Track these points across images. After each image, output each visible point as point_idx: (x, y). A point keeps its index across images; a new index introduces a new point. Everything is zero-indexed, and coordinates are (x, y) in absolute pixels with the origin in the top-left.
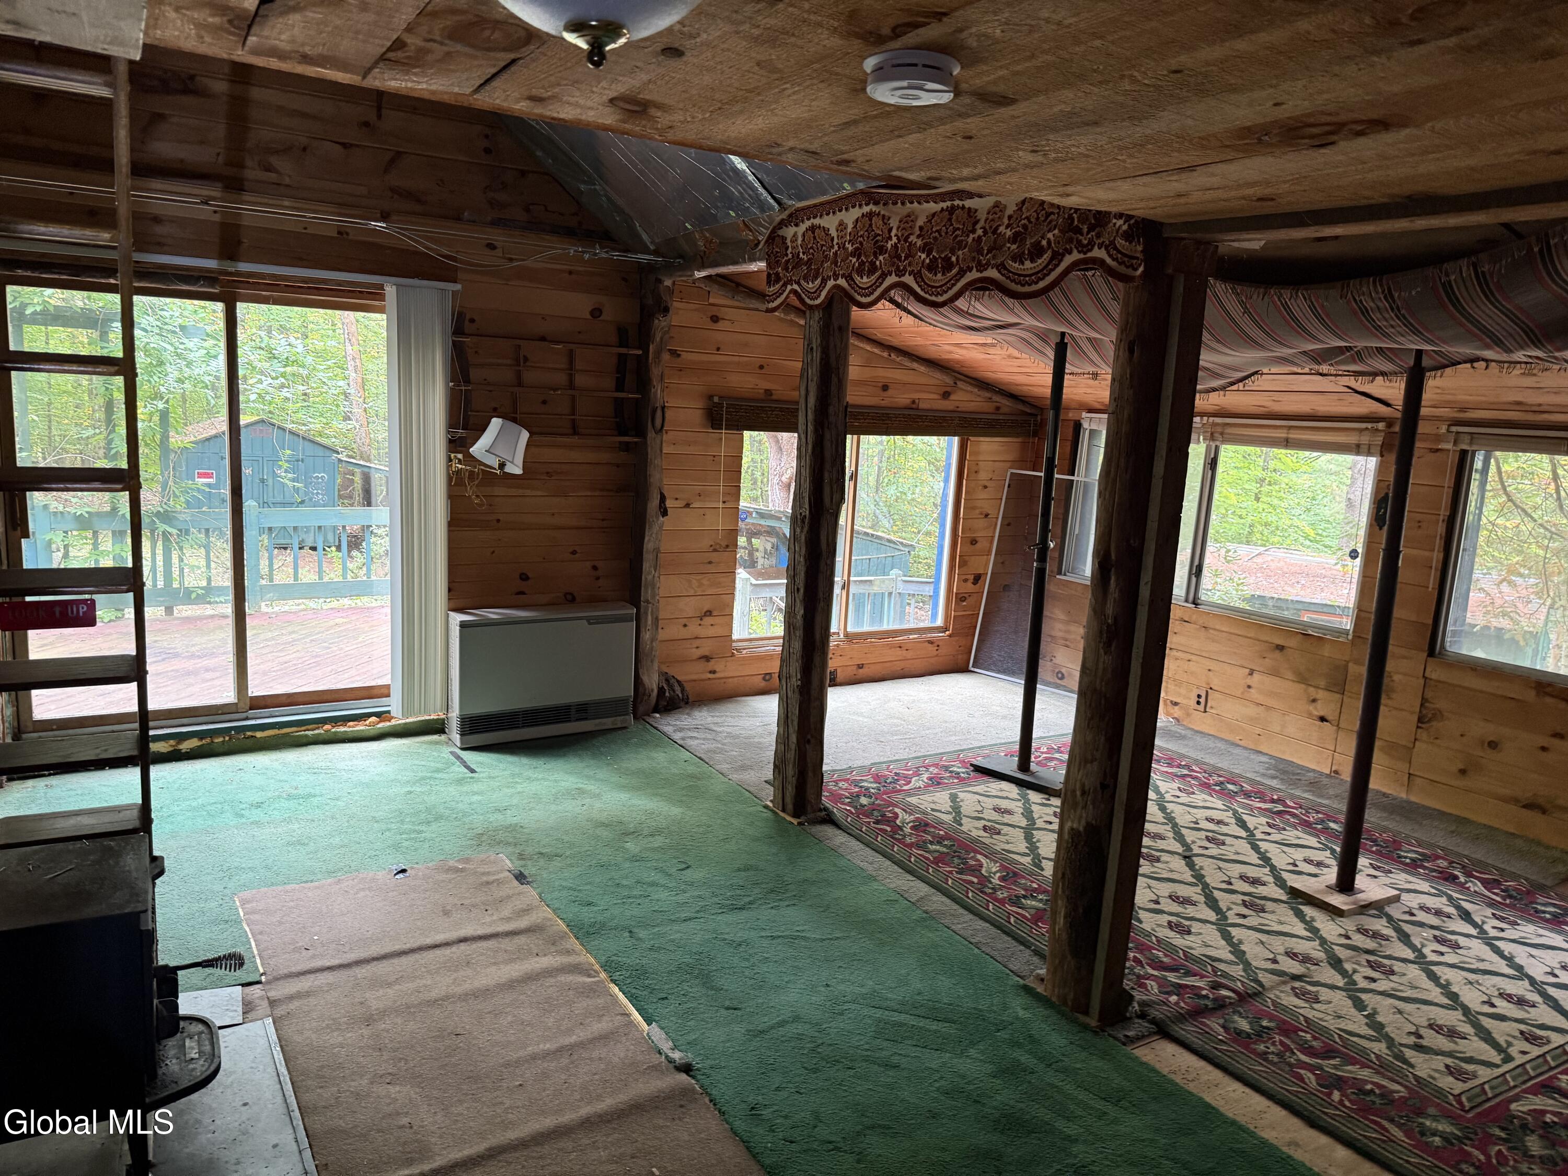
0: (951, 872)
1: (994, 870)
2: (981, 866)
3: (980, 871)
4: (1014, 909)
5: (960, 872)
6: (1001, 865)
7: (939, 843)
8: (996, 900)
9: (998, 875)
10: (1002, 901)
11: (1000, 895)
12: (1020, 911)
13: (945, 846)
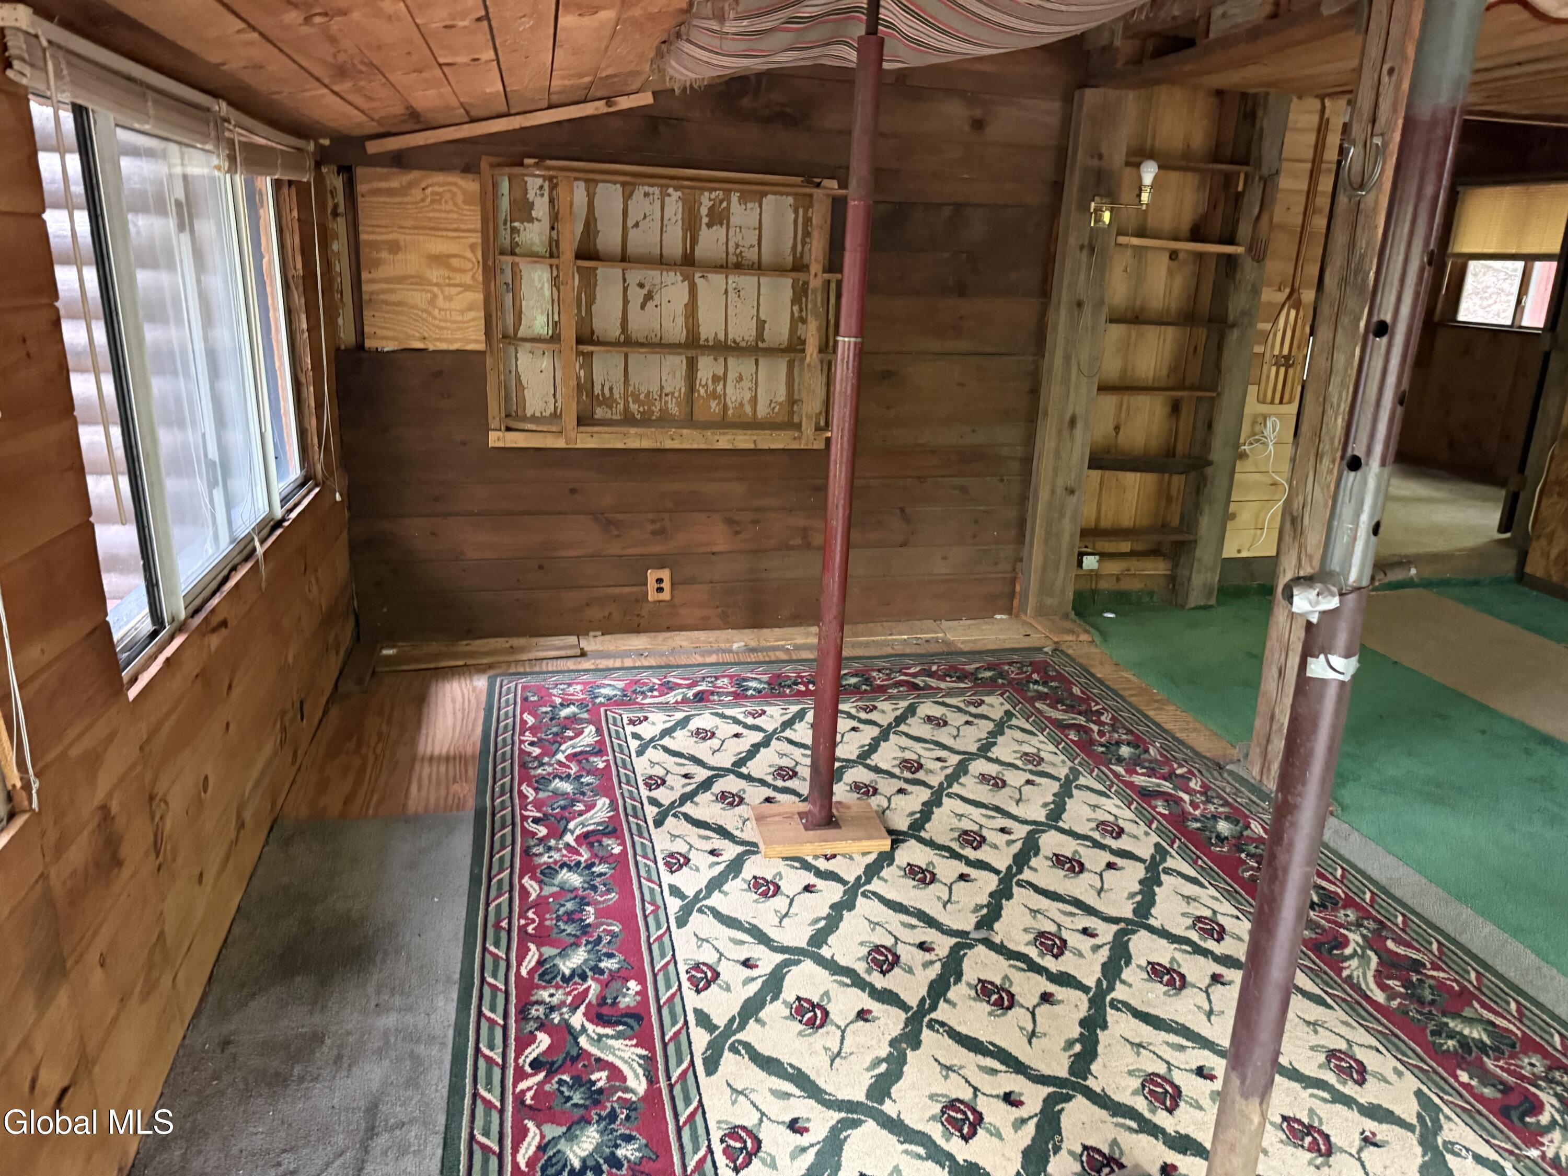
0: (1435, 967)
1: (1354, 963)
2: (1378, 975)
3: (1381, 962)
4: (1332, 888)
5: (1417, 966)
6: (1339, 971)
7: (1464, 1043)
8: (1357, 907)
9: (1348, 951)
10: (1349, 903)
11: (1352, 915)
12: (1324, 884)
13: (1452, 1035)
